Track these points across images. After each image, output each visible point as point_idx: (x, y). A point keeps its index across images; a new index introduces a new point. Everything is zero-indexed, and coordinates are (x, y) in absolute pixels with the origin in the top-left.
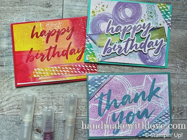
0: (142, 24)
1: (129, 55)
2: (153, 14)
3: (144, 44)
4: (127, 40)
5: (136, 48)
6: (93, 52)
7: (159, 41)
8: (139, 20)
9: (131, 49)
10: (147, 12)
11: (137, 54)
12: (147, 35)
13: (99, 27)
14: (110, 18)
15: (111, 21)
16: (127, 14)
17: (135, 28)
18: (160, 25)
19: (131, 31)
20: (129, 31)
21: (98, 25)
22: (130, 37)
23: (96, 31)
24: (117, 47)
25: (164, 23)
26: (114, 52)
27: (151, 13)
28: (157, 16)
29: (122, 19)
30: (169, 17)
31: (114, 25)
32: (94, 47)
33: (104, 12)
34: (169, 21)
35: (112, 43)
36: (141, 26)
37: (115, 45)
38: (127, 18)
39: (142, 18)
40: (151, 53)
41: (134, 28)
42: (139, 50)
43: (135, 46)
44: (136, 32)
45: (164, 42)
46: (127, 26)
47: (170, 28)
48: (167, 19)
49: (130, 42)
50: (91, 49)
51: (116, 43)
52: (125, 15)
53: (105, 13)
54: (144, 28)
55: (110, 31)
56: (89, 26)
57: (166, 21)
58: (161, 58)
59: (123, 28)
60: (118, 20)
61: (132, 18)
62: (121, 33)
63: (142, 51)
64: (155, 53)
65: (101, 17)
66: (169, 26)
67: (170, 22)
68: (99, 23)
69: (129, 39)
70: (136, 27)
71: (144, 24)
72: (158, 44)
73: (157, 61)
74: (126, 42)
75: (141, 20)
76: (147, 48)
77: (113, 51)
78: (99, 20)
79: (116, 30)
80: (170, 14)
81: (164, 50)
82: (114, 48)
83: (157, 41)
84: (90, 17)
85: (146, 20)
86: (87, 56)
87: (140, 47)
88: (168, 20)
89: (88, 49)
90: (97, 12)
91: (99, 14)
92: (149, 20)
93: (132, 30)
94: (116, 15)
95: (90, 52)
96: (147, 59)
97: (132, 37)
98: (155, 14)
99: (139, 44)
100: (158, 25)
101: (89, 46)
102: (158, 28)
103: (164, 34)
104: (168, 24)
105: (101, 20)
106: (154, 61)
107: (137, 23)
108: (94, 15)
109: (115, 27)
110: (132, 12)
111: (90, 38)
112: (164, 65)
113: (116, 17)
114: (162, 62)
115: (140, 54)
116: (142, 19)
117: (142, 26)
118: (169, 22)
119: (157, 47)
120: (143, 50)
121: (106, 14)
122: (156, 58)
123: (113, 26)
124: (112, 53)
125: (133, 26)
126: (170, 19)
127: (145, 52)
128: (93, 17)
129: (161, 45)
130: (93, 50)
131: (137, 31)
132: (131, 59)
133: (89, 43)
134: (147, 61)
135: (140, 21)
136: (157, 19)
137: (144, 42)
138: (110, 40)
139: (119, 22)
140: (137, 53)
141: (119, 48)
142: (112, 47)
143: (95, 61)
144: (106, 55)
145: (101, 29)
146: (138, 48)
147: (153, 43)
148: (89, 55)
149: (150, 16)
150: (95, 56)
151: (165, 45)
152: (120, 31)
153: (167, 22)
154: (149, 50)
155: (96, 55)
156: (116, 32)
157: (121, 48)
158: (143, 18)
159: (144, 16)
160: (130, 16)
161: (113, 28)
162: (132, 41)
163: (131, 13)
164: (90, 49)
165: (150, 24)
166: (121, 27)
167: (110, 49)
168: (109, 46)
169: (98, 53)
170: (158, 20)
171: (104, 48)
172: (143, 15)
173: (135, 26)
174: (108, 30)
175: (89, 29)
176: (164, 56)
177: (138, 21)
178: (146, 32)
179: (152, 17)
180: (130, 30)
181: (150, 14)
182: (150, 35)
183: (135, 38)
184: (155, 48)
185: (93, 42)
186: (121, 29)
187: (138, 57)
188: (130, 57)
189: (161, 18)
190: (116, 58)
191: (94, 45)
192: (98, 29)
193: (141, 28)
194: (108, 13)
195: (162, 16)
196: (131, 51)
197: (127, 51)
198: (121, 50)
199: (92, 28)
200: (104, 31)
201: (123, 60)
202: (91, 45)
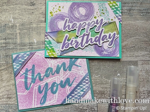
0: (95, 20)
1: (86, 48)
2: (104, 11)
3: (98, 38)
4: (82, 35)
5: (91, 42)
7: (112, 34)
8: (93, 17)
9: (87, 43)
10: (99, 10)
12: (101, 30)
14: (67, 17)
15: (67, 20)
16: (81, 13)
17: (89, 25)
18: (112, 20)
19: (86, 27)
20: (84, 27)
21: (56, 24)
22: (85, 33)
23: (54, 29)
24: (74, 42)
25: (115, 18)
26: (71, 46)
27: (103, 10)
28: (108, 12)
29: (77, 17)
30: (119, 12)
31: (70, 23)
32: (53, 43)
33: (60, 12)
34: (120, 16)
35: (69, 39)
36: (94, 22)
37: (72, 41)
38: (82, 16)
39: (95, 15)
40: (106, 46)
42: (94, 44)
43: (90, 40)
45: (116, 35)
46: (82, 23)
47: (121, 22)
48: (117, 15)
49: (86, 37)
50: (51, 45)
51: (73, 38)
52: (79, 13)
54: (97, 24)
55: (67, 29)
56: (48, 25)
57: (117, 17)
58: (115, 49)
59: (78, 24)
60: (74, 18)
61: (86, 16)
62: (77, 29)
63: (97, 44)
64: (109, 45)
65: (58, 16)
66: (120, 21)
68: (57, 22)
69: (84, 34)
71: (97, 20)
72: (111, 37)
73: (112, 52)
74: (82, 38)
75: (94, 17)
76: (101, 42)
77: (70, 46)
79: (73, 27)
80: (120, 10)
81: (117, 42)
82: (71, 43)
83: (110, 35)
84: (48, 18)
85: (98, 17)
86: (47, 52)
87: (95, 41)
88: (119, 15)
89: (48, 46)
90: (54, 12)
91: (56, 15)
92: (101, 16)
94: (71, 14)
95: (50, 48)
96: (103, 51)
97: (87, 32)
98: (106, 11)
99: (93, 39)
100: (110, 21)
101: (49, 42)
102: (110, 23)
103: (116, 28)
104: (119, 19)
105: (57, 20)
106: (108, 53)
107: (91, 20)
108: (52, 15)
109: (71, 25)
111: (49, 35)
112: (118, 56)
113: (71, 15)
114: (116, 53)
115: (95, 47)
116: (95, 16)
117: (95, 22)
118: (119, 17)
119: (110, 40)
120: (98, 43)
121: (62, 14)
122: (110, 50)
123: (70, 24)
124: (70, 48)
125: (87, 23)
126: (121, 14)
127: (100, 45)
128: (51, 17)
129: (114, 38)
130: (52, 46)
131: (91, 27)
132: (87, 52)
133: (49, 40)
134: (103, 53)
135: (93, 18)
136: (108, 15)
137: (98, 36)
138: (67, 36)
139: (75, 20)
140: (92, 47)
141: (76, 43)
142: (70, 42)
143: (54, 55)
144: (65, 50)
145: (59, 27)
147: (106, 36)
148: (48, 51)
149: (102, 13)
151: (118, 37)
152: (76, 28)
153: (118, 17)
154: (103, 43)
155: (55, 50)
157: (78, 43)
158: (96, 15)
159: (97, 13)
160: (84, 14)
161: (69, 25)
162: (87, 36)
163: (85, 11)
164: (50, 45)
165: (102, 20)
166: (76, 24)
167: (67, 44)
168: (67, 41)
169: (57, 48)
170: (110, 15)
171: (62, 44)
172: (95, 13)
173: (89, 22)
174: (65, 27)
175: (48, 27)
176: (118, 48)
177: (91, 18)
178: (99, 27)
179: (104, 14)
181: (102, 12)
182: (103, 30)
183: (89, 33)
184: (109, 41)
185: (52, 39)
186: (76, 26)
187: (94, 50)
188: (86, 50)
189: (112, 14)
190: (74, 52)
191: (53, 41)
192: (56, 27)
193: (94, 23)
194: (64, 13)
195: (113, 12)
196: (87, 45)
197: (83, 45)
198: (78, 45)
199: (50, 27)
200: (62, 28)
201: (81, 54)
202: (51, 42)
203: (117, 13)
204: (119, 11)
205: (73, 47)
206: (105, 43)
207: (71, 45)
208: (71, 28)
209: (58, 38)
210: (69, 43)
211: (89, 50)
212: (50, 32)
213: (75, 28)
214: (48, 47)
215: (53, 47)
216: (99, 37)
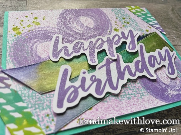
0: (119, 33)
1: (124, 92)
2: (127, 20)
3: (140, 63)
4: (104, 63)
5: (130, 73)
6: (25, 110)
7: (163, 52)
8: (111, 29)
9: (123, 78)
11: (139, 85)
12: (138, 47)
13: (33, 52)
16: (86, 24)
17: (110, 41)
18: (147, 31)
20: (101, 47)
21: (32, 49)
22: (109, 57)
23: (27, 61)
24: (88, 82)
26: (85, 94)
27: (124, 18)
28: (135, 21)
29: (79, 32)
30: (152, 19)
32: (28, 96)
33: (39, 26)
34: (156, 24)
35: (73, 77)
36: (119, 36)
37: (84, 80)
38: (89, 29)
39: (114, 26)
41: (107, 41)
42: (139, 77)
44: (115, 46)
45: (171, 53)
46: (94, 40)
47: (164, 33)
48: (151, 23)
49: (113, 66)
50: (20, 104)
52: (82, 25)
53: (42, 28)
54: (126, 38)
55: (62, 54)
56: (8, 54)
57: (152, 25)
59: (86, 44)
60: (72, 34)
61: (96, 28)
62: (87, 53)
64: (169, 73)
65: (36, 34)
66: (160, 30)
68: (33, 45)
69: (107, 60)
70: (111, 38)
71: (123, 33)
72: (164, 57)
74: (104, 68)
77: (82, 94)
78: (31, 39)
82: (82, 86)
83: (160, 53)
84: (8, 38)
85: (121, 28)
87: (137, 69)
88: (154, 23)
90: (24, 28)
91: (29, 31)
92: (126, 27)
93: (106, 44)
94: (65, 28)
95: (17, 115)
96: (165, 90)
97: (112, 55)
98: (130, 19)
100: (144, 32)
104: (158, 28)
105: (34, 41)
106: (178, 91)
107: (109, 34)
108: (19, 33)
109: (70, 47)
110: (93, 20)
111: (11, 77)
113: (66, 30)
115: (145, 84)
116: (114, 28)
117: (121, 36)
119: (166, 63)
120: (145, 73)
121: (45, 29)
122: (178, 83)
123: (66, 44)
124: (82, 99)
125: (105, 39)
126: (156, 22)
127: (153, 76)
128: (17, 37)
129: (170, 58)
130: (24, 105)
131: (116, 44)
132: (132, 101)
133: (11, 90)
134: (168, 95)
135: (113, 31)
136: (138, 25)
137: (139, 59)
138: (66, 71)
139: (76, 38)
141: (95, 83)
142: (77, 84)
145: (39, 55)
146: (135, 73)
147: (155, 57)
148: (12, 126)
149: (125, 22)
150: (33, 123)
151: (176, 57)
152: (84, 50)
153: (154, 26)
154: (156, 71)
155: (34, 117)
156: (75, 54)
157: (99, 81)
159: (116, 23)
160: (92, 26)
161: (66, 47)
163: (93, 22)
164: (16, 106)
166: (82, 43)
167: (72, 89)
168: (68, 84)
169: (43, 109)
170: (140, 25)
171: (56, 93)
172: (113, 23)
173: (109, 38)
175: (8, 58)
177: (109, 30)
178: (133, 43)
179: (128, 23)
180: (102, 45)
181: (124, 20)
183: (118, 55)
184: (164, 66)
185: (21, 86)
186: (83, 48)
187: (144, 91)
188: (128, 96)
189: (142, 23)
190: (97, 110)
191: (25, 92)
192: (32, 56)
193: (120, 38)
194: (48, 27)
195: (142, 21)
197: (115, 85)
198: (102, 86)
200: (49, 56)
201: (117, 109)
202: (19, 95)
203: (150, 21)
204: (150, 17)
205: (90, 95)
207: (84, 89)
208: (72, 53)
209: (41, 79)
210: (77, 86)
211: (133, 96)
212: (15, 67)
213: (82, 51)
214: (11, 114)
215: (26, 108)
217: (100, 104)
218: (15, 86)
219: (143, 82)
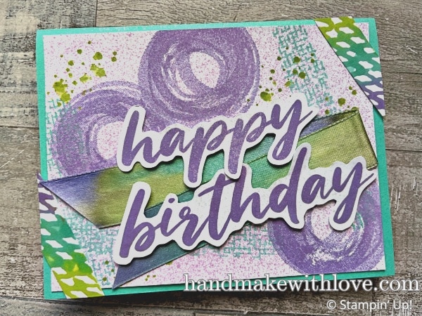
0: (267, 110)
1: (234, 243)
2: (305, 65)
3: (285, 191)
4: (212, 183)
5: (256, 212)
6: (76, 251)
7: (346, 170)
8: (254, 93)
9: (237, 220)
10: (279, 59)
11: (265, 233)
12: (294, 153)
13: (90, 145)
14: (134, 102)
15: (136, 114)
16: (200, 76)
17: (240, 131)
18: (341, 102)
19: (226, 145)
20: (216, 146)
21: (88, 137)
22: (226, 171)
23: (80, 164)
24: (175, 219)
25: (354, 93)
26: (165, 240)
27: (297, 60)
28: (323, 68)
29: (182, 98)
30: (371, 66)
31: (154, 128)
32: (81, 230)
33: (104, 79)
34: (375, 81)
35: (153, 204)
36: (263, 115)
37: (168, 213)
38: (203, 92)
39: (265, 84)
40: (322, 223)
41: (235, 129)
42: (270, 219)
43: (250, 204)
44: (247, 145)
45: (366, 173)
46: (206, 125)
47: (382, 112)
48: (363, 79)
49: (228, 190)
50: (69, 240)
51: (171, 201)
52: (191, 80)
53: (108, 83)
54: (278, 125)
56: (48, 147)
57: (362, 86)
58: (364, 236)
59: (190, 134)
60: (168, 104)
61: (221, 90)
62: (187, 156)
63: (281, 220)
64: (335, 219)
65: (96, 101)
66: (376, 104)
67: (379, 86)
68: (90, 129)
69: (222, 177)
70: (245, 123)
71: (277, 109)
72: (342, 182)
73: (349, 250)
74: (211, 194)
75: (259, 93)
76: (302, 207)
77: (160, 239)
78: (87, 115)
79: (166, 149)
80: (375, 55)
81: (373, 201)
82: (163, 226)
83: (338, 172)
84: (48, 110)
85: (280, 90)
87: (273, 205)
88: (370, 80)
89: (55, 244)
90: (75, 83)
91: (83, 93)
92: (291, 88)
93: (229, 138)
94: (154, 86)
95: (65, 256)
96: (311, 250)
97: (233, 168)
98: (313, 61)
99: (265, 196)
100: (333, 105)
101: (58, 229)
102: (336, 118)
103: (364, 139)
104: (372, 96)
105: (91, 119)
106: (336, 254)
107: (246, 109)
108: (66, 97)
109: (157, 138)
110: (221, 65)
111: (57, 197)
112: (381, 265)
113: (156, 92)
114: (370, 255)
115: (277, 234)
116: (263, 90)
117: (268, 118)
118: (374, 88)
119: (340, 197)
120: (285, 214)
121: (114, 88)
122: (343, 241)
123: (151, 134)
124: (159, 247)
125: (231, 123)
126: (378, 74)
127: (296, 221)
128: (62, 107)
129: (356, 184)
130: (76, 242)
131: (250, 140)
132: (241, 260)
133: (57, 216)
134: (310, 260)
135: (258, 98)
136: (325, 83)
137: (286, 180)
138: (141, 192)
139: (172, 114)
140: (263, 232)
141: (187, 222)
142: (156, 220)
143: (89, 289)
144: (134, 259)
145: (100, 151)
146: (266, 210)
147: (322, 180)
148: (60, 271)
149: (295, 72)
150: (86, 270)
151: (374, 181)
152: (182, 150)
153: (367, 87)
154: (310, 210)
155: (90, 264)
157: (194, 219)
158: (270, 85)
159: (271, 75)
160: (212, 84)
161: (148, 141)
162: (233, 185)
163: (218, 70)
164: (64, 243)
165: (297, 105)
166: (182, 133)
167: (146, 229)
168: (141, 218)
169: (101, 252)
170: (330, 83)
171: (121, 230)
172: (265, 74)
173: (240, 122)
174: (128, 154)
175: (49, 157)
176: (377, 228)
177: (247, 97)
178: (288, 139)
179: (302, 75)
180: (220, 139)
181: (294, 66)
182: (304, 151)
183: (244, 169)
184: (334, 201)
185: (70, 211)
186: (182, 143)
187: (269, 246)
188: (236, 251)
189: (340, 76)
190: (179, 266)
191: (77, 222)
192: (89, 154)
193: (264, 124)
194: (120, 83)
195: (344, 68)
196: (238, 226)
197: (219, 230)
198: (197, 229)
199: (60, 154)
200: (115, 157)
201: (211, 270)
202: (68, 225)
203: (363, 71)
204: (368, 58)
205: (173, 242)
206: (317, 211)
207: (164, 232)
209: (101, 202)
210: (155, 225)
211: (246, 251)
212: (62, 176)
213: (177, 152)
214: (57, 253)
215: (78, 247)
216: (288, 185)
217: (186, 258)
218: (62, 210)
219: (275, 229)
